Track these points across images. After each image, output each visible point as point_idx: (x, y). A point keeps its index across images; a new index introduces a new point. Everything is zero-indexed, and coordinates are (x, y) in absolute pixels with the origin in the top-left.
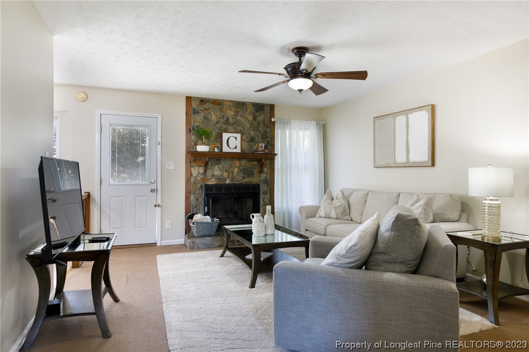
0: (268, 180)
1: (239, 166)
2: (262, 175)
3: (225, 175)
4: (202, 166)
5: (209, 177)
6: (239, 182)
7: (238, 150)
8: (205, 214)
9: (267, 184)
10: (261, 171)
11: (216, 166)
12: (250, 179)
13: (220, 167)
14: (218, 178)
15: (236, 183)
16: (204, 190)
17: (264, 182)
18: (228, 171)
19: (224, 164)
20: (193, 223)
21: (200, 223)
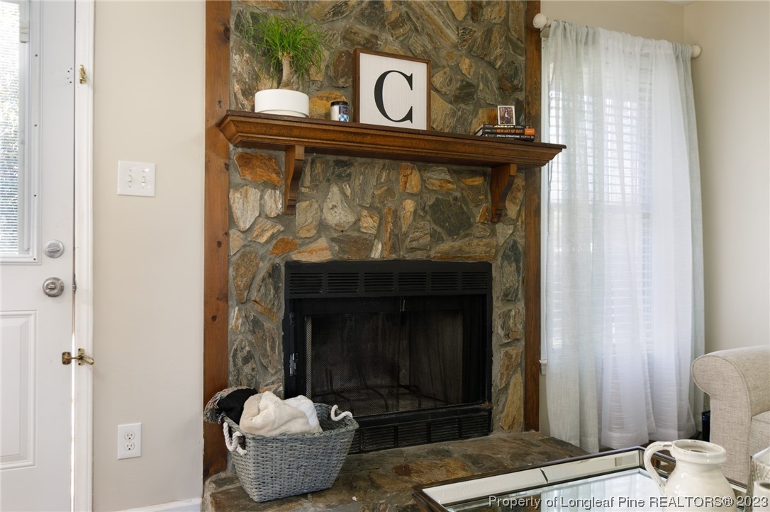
0: (520, 248)
1: (421, 192)
2: (500, 227)
3: (369, 224)
4: (274, 187)
5: (303, 234)
6: (420, 255)
7: (419, 123)
8: (290, 391)
9: (517, 261)
10: (497, 215)
11: (335, 189)
12: (457, 244)
13: (348, 192)
14: (342, 238)
15: (409, 257)
16: (282, 285)
17: (505, 257)
18: (380, 212)
19: (365, 183)
20: (243, 442)
21: (274, 439)
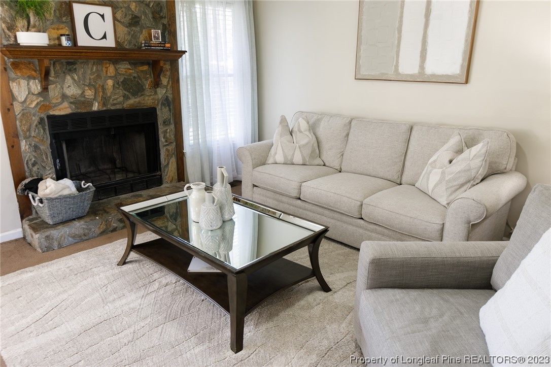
0: (170, 99)
1: (116, 75)
2: (159, 90)
3: (89, 93)
4: (34, 78)
5: (54, 101)
6: (118, 107)
7: (110, 43)
8: (59, 177)
9: (169, 106)
10: (157, 84)
11: (68, 77)
12: (137, 100)
13: (76, 78)
14: (75, 102)
15: (112, 108)
16: (47, 127)
17: (163, 104)
18: (94, 87)
19: (84, 74)
20: (41, 201)
21: (56, 198)
